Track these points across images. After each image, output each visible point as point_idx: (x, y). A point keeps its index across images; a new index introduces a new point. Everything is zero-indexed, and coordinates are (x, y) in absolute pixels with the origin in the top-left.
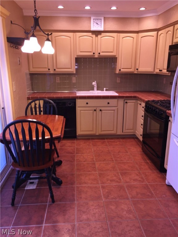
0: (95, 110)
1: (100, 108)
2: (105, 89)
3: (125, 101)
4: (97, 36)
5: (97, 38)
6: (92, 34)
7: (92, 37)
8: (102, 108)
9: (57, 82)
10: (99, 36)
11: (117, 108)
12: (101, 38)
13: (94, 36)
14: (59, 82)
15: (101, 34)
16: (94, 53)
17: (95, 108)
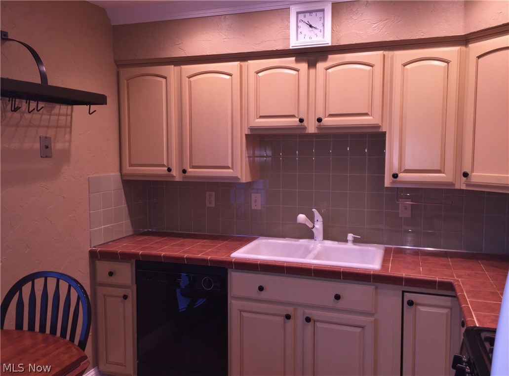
0: (288, 317)
1: (309, 312)
2: (350, 236)
3: (408, 297)
4: (312, 65)
5: (312, 71)
6: (297, 61)
7: (297, 70)
8: (315, 314)
9: (208, 205)
10: (321, 66)
11: (372, 319)
12: (327, 69)
13: (303, 66)
14: (213, 205)
15: (325, 59)
16: (301, 121)
17: (290, 310)
